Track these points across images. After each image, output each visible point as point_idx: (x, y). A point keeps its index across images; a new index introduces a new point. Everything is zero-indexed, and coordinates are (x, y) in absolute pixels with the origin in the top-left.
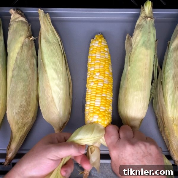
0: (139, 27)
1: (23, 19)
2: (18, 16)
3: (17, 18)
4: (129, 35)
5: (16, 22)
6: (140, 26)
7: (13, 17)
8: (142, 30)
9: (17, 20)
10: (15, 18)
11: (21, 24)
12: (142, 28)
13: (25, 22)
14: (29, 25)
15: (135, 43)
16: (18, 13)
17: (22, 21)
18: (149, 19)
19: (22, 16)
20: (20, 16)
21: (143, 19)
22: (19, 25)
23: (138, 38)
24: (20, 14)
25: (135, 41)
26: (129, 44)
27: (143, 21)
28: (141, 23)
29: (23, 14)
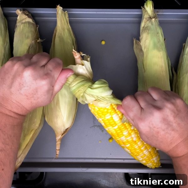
0: (145, 30)
1: (30, 20)
2: (24, 17)
3: (23, 19)
4: (136, 39)
5: (22, 23)
6: (146, 28)
7: (20, 18)
8: (150, 31)
9: (24, 21)
10: (22, 19)
11: (28, 25)
12: (149, 30)
13: (33, 24)
14: (37, 27)
15: (145, 48)
16: (25, 14)
17: (29, 23)
18: (153, 19)
19: (29, 17)
20: (27, 17)
21: (148, 20)
22: (26, 27)
23: (148, 41)
24: (27, 15)
25: (145, 44)
26: (139, 49)
27: (148, 22)
28: (146, 25)
29: (30, 15)
